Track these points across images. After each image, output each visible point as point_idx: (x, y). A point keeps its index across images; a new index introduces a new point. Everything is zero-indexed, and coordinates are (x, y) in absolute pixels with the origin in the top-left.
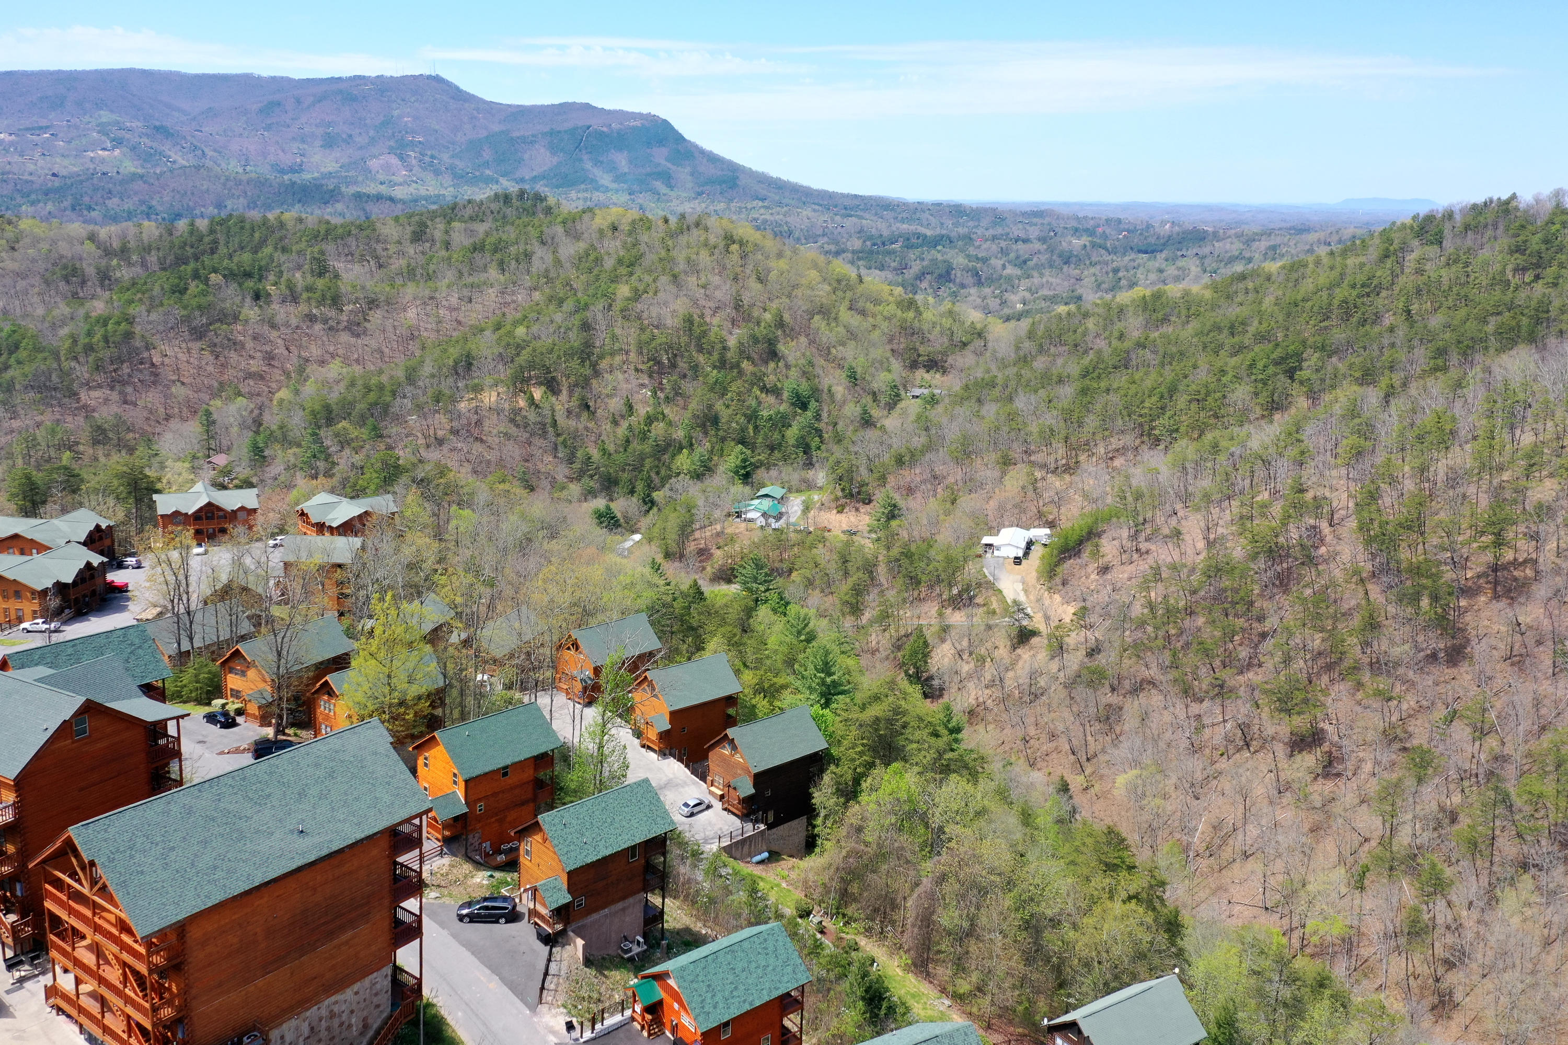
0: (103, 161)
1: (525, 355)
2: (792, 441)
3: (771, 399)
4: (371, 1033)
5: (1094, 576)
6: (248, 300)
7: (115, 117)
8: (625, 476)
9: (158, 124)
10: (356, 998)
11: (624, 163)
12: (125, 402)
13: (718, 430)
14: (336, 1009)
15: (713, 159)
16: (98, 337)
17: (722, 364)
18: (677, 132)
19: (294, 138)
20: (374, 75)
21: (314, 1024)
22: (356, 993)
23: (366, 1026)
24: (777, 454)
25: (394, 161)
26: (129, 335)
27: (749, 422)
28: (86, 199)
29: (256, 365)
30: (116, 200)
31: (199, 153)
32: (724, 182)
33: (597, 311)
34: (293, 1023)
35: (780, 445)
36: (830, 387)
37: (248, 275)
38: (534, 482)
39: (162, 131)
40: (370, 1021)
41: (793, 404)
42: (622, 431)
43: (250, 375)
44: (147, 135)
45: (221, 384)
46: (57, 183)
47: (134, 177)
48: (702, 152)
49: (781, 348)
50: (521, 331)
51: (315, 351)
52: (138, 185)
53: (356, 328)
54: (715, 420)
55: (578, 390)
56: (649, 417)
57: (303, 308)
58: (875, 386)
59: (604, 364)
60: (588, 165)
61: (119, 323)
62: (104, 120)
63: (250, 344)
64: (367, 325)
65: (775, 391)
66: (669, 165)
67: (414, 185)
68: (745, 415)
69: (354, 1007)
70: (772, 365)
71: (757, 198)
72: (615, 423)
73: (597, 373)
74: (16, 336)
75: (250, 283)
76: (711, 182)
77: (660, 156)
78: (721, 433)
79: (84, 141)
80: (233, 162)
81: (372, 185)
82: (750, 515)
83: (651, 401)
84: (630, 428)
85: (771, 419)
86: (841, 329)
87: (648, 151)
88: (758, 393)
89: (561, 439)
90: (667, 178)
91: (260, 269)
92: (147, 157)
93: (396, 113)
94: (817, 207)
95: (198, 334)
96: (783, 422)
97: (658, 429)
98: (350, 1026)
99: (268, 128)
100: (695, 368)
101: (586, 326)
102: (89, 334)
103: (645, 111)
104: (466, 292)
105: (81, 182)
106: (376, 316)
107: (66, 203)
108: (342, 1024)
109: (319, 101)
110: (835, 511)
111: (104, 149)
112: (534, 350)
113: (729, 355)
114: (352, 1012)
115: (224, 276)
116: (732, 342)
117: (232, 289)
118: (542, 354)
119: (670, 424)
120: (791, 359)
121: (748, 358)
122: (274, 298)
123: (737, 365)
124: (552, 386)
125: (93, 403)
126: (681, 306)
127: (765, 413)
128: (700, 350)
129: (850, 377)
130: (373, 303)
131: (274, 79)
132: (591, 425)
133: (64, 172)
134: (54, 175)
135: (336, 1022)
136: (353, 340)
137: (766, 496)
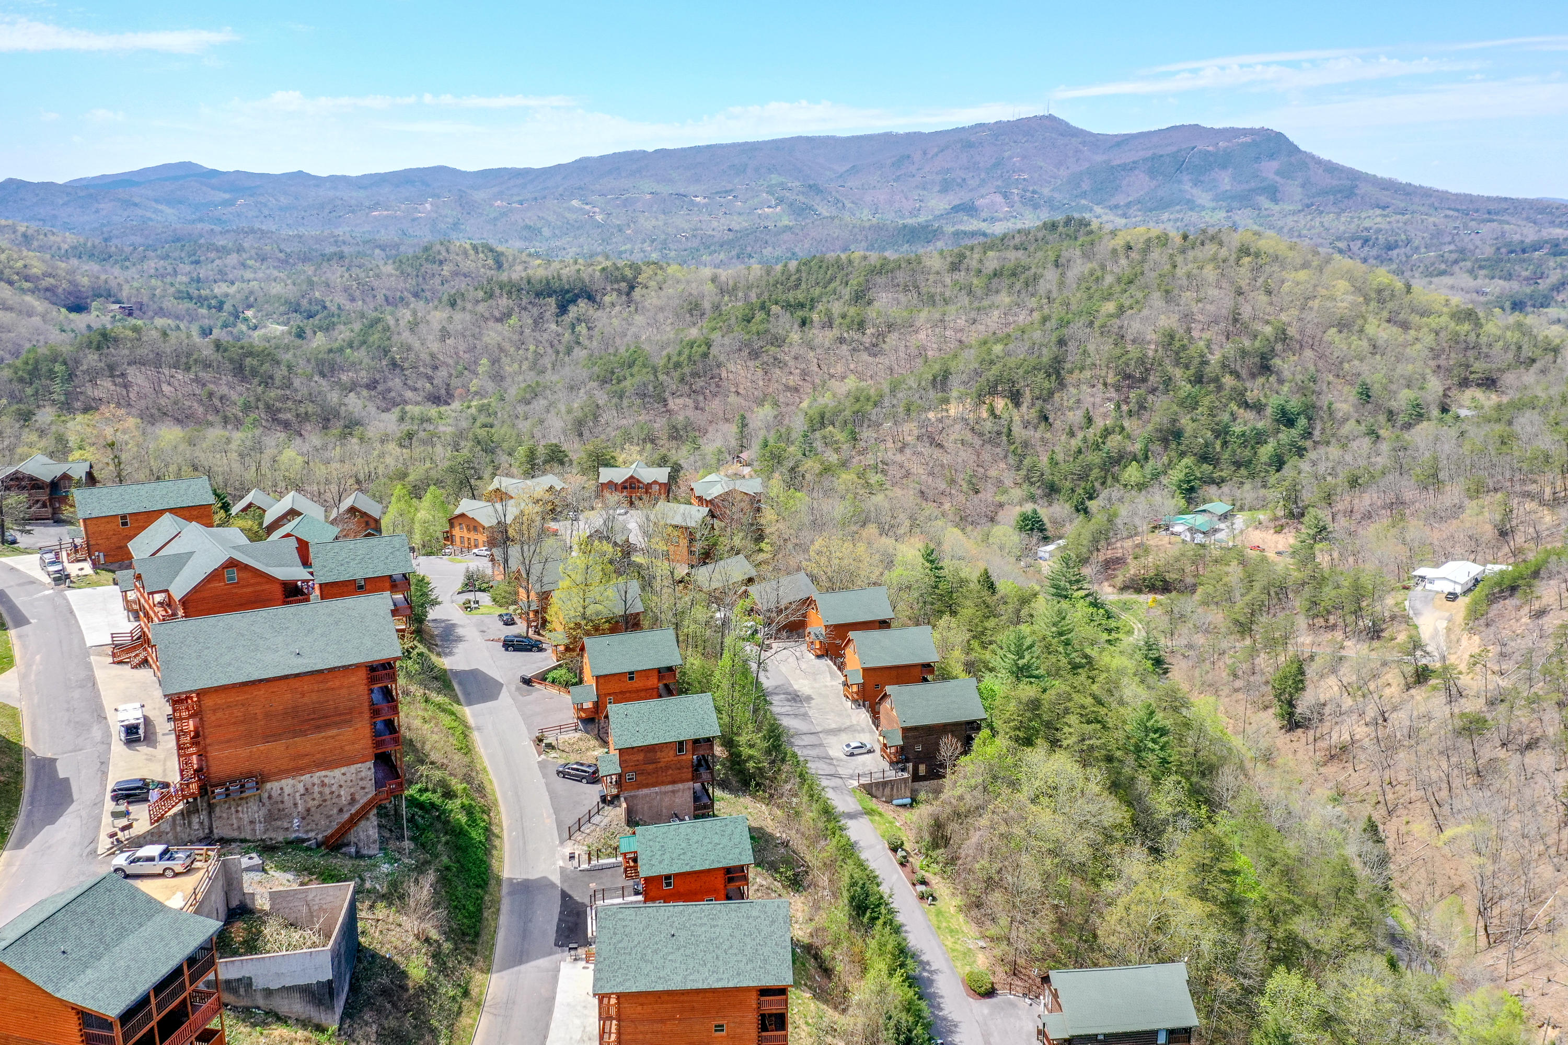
0: (767, 217)
1: (995, 370)
2: (1264, 459)
3: (1250, 415)
4: (357, 806)
5: (1525, 620)
6: (796, 326)
7: (782, 179)
8: (1068, 484)
9: (811, 182)
10: (344, 778)
11: (1226, 180)
12: (697, 408)
13: (1179, 444)
14: (326, 780)
15: (1331, 168)
16: (685, 356)
17: (1198, 379)
18: (1292, 144)
19: (917, 187)
20: (992, 121)
21: (309, 786)
22: (344, 774)
23: (353, 801)
24: (1243, 471)
25: (999, 199)
26: (705, 355)
27: (1217, 437)
28: (749, 249)
29: (793, 380)
30: (770, 249)
31: (840, 205)
32: (1340, 191)
33: (1077, 328)
34: (290, 781)
35: (1250, 462)
36: (1331, 404)
37: (802, 306)
38: (980, 486)
39: (815, 189)
40: (357, 797)
41: (1277, 420)
42: (1075, 443)
43: (788, 388)
44: (803, 193)
45: (765, 395)
46: (731, 236)
47: (788, 228)
48: (1319, 162)
49: (1277, 362)
50: (998, 349)
51: (839, 369)
52: (786, 236)
53: (874, 349)
54: (1178, 435)
55: (1040, 402)
56: (1106, 430)
57: (836, 332)
58: (1394, 405)
59: (1070, 379)
60: (1187, 187)
61: (700, 346)
62: (773, 182)
63: (792, 363)
64: (884, 346)
65: (1258, 408)
66: (1278, 179)
67: (1013, 220)
68: (1213, 431)
69: (342, 783)
70: (1261, 380)
71: (1378, 206)
72: (1072, 434)
73: (1062, 385)
74: (636, 356)
75: (800, 313)
76: (1324, 192)
77: (1269, 169)
78: (1183, 448)
79: (756, 200)
80: (866, 211)
81: (975, 222)
82: (1177, 529)
83: (1113, 414)
84: (1085, 440)
85: (1243, 435)
86: (1365, 343)
87: (1256, 165)
88: (1235, 408)
89: (1013, 447)
90: (1273, 193)
91: (812, 300)
92: (800, 210)
93: (1007, 154)
94: (1451, 213)
95: (755, 355)
96: (1260, 438)
97: (1114, 442)
98: (339, 796)
99: (897, 179)
100: (1168, 381)
101: (1062, 342)
102: (680, 354)
103: (1257, 126)
104: (973, 314)
105: (748, 235)
106: (892, 339)
107: (734, 253)
108: (332, 793)
109: (942, 151)
110: (1272, 531)
111: (769, 207)
112: (1005, 366)
113: (1208, 369)
114: (341, 786)
115: (782, 307)
116: (1214, 359)
117: (785, 317)
118: (1010, 369)
119: (1129, 437)
120: (1287, 374)
121: (1232, 372)
122: (816, 324)
123: (1216, 380)
124: (1015, 398)
125: (676, 408)
126: (1168, 321)
127: (1237, 429)
128: (1177, 363)
129: (1361, 394)
130: (891, 327)
131: (908, 134)
132: (1048, 435)
133: (737, 227)
134: (730, 230)
135: (327, 790)
136: (871, 359)
137: (1204, 511)
